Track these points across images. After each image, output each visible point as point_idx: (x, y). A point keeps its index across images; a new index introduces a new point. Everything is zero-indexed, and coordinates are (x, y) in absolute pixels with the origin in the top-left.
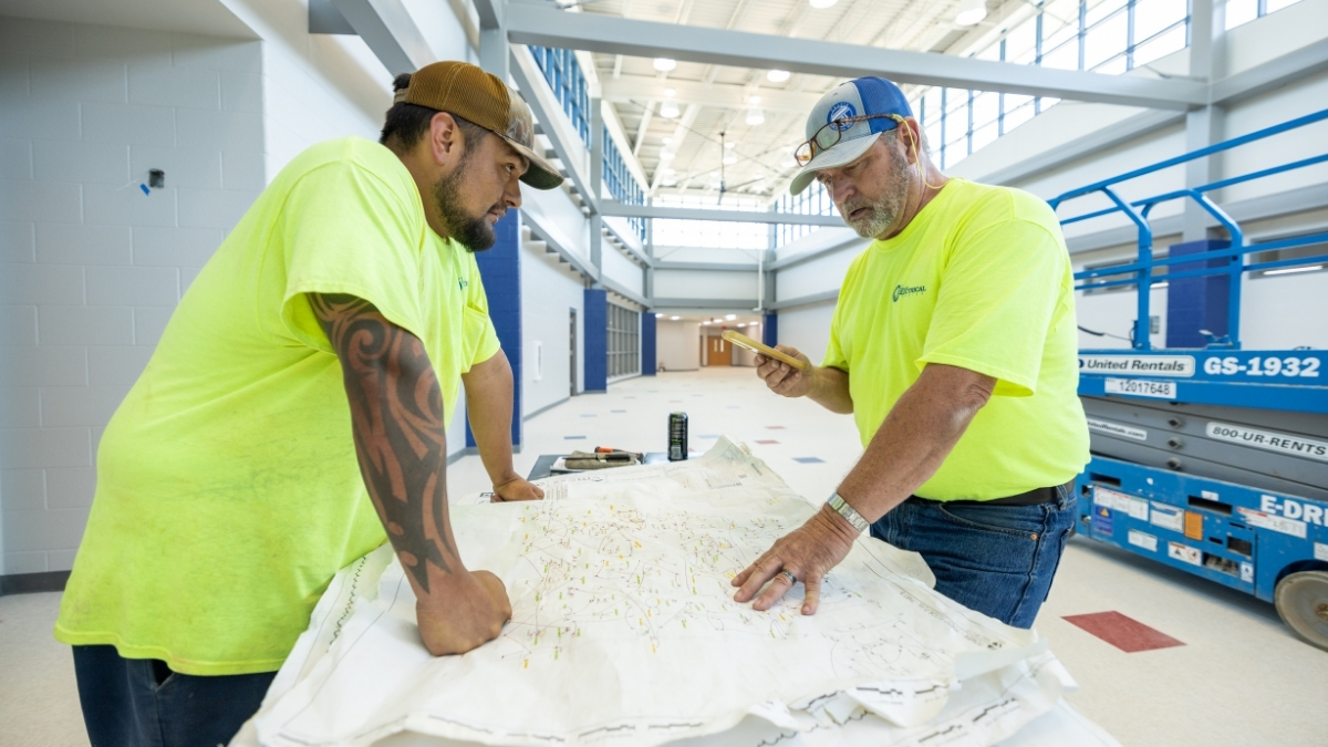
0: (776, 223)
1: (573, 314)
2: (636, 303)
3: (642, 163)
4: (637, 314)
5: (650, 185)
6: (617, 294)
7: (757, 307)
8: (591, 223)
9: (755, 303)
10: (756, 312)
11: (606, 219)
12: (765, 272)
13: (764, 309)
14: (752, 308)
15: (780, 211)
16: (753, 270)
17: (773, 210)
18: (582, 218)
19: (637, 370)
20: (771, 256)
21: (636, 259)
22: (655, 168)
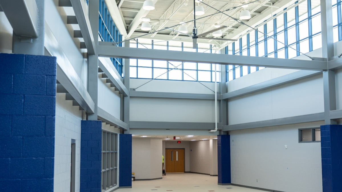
0: (227, 64)
1: (73, 145)
2: (116, 126)
3: (123, 12)
4: (116, 135)
5: (128, 30)
6: (108, 123)
7: (214, 129)
8: (88, 62)
9: (212, 126)
10: (213, 132)
11: (101, 59)
12: (219, 101)
13: (219, 130)
14: (210, 130)
15: (230, 53)
16: (209, 99)
17: (224, 53)
18: (81, 58)
19: (116, 183)
20: (224, 88)
21: (116, 89)
22: (133, 17)
